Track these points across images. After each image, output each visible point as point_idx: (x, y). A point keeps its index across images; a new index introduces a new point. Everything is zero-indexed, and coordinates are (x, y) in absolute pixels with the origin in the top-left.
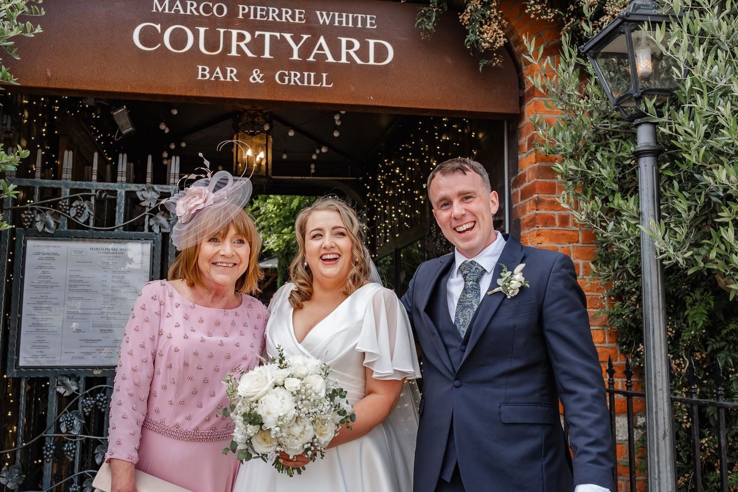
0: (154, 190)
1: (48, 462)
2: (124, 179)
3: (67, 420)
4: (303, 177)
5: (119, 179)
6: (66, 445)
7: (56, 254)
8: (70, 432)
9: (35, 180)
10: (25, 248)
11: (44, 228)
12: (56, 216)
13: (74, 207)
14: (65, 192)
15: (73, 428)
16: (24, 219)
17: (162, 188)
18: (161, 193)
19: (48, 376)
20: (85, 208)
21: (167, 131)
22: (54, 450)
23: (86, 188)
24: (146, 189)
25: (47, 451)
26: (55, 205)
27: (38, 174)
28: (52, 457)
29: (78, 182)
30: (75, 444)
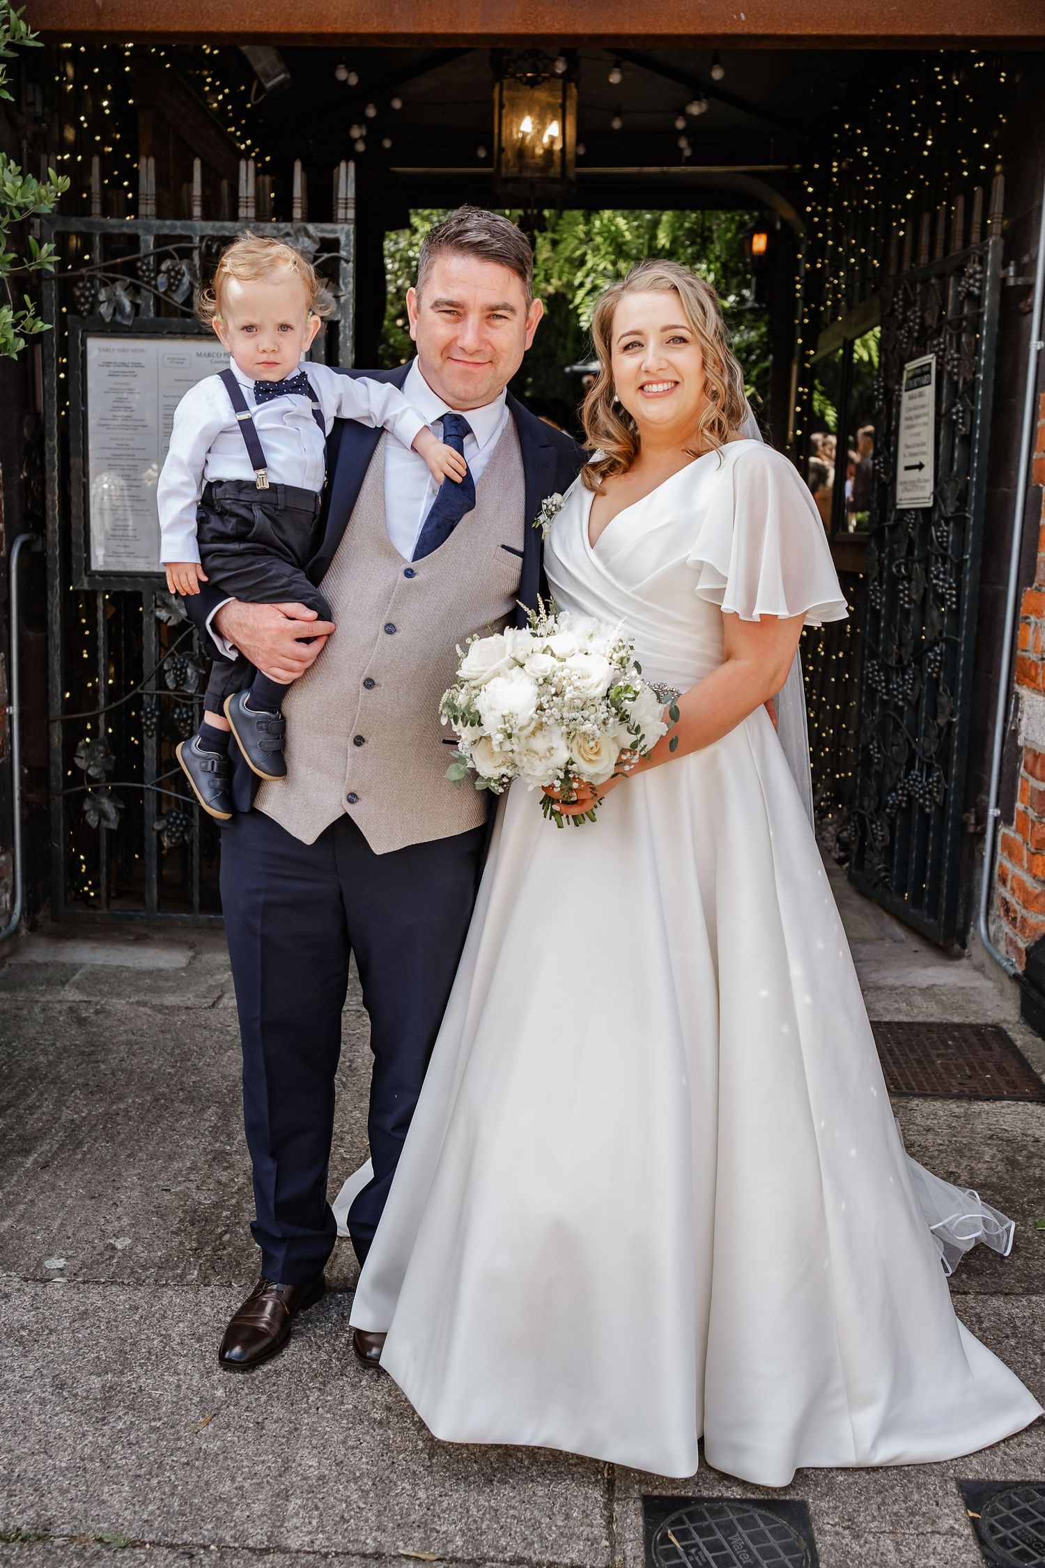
0: (309, 236)
1: (151, 737)
2: (251, 213)
3: (175, 668)
4: (665, 169)
5: (242, 212)
6: (178, 711)
7: (138, 365)
8: (182, 688)
9: (91, 219)
10: (84, 354)
11: (114, 314)
12: (134, 290)
13: (164, 272)
14: (146, 242)
15: (185, 680)
16: (79, 298)
17: (323, 231)
18: (322, 240)
19: (139, 589)
20: (183, 275)
21: (354, 80)
22: (158, 717)
23: (184, 233)
24: (292, 232)
25: (147, 719)
26: (130, 270)
27: (96, 208)
28: (155, 729)
29: (168, 222)
30: (192, 710)
